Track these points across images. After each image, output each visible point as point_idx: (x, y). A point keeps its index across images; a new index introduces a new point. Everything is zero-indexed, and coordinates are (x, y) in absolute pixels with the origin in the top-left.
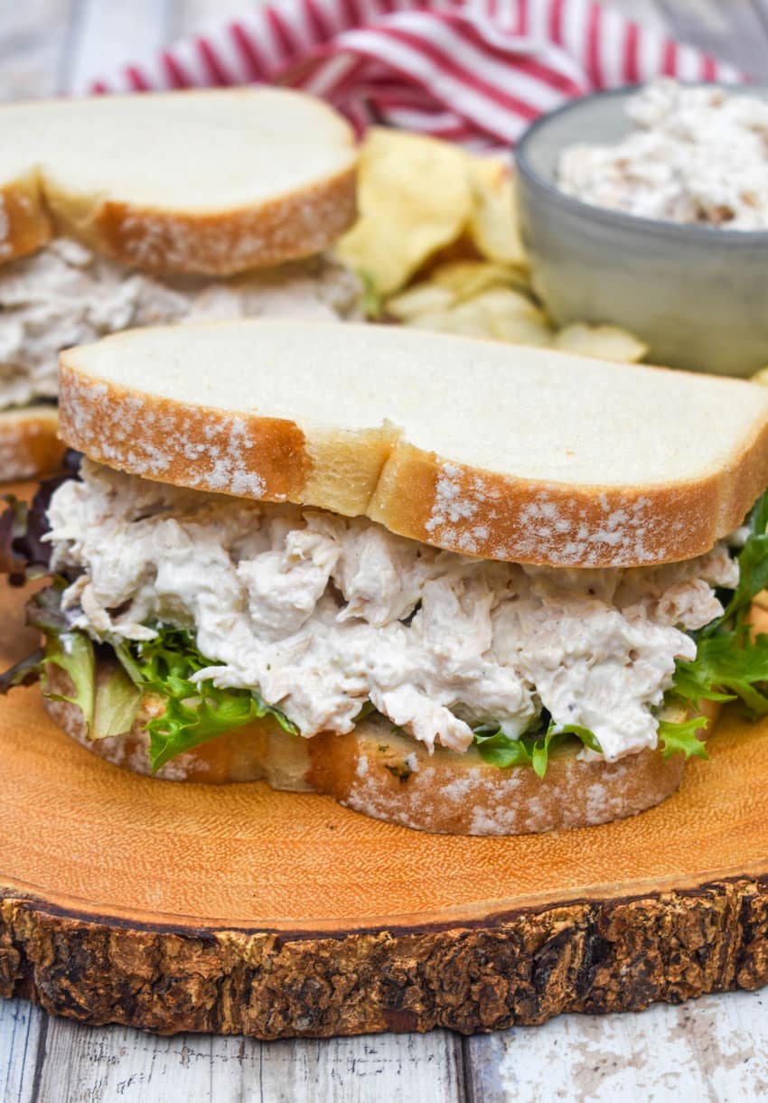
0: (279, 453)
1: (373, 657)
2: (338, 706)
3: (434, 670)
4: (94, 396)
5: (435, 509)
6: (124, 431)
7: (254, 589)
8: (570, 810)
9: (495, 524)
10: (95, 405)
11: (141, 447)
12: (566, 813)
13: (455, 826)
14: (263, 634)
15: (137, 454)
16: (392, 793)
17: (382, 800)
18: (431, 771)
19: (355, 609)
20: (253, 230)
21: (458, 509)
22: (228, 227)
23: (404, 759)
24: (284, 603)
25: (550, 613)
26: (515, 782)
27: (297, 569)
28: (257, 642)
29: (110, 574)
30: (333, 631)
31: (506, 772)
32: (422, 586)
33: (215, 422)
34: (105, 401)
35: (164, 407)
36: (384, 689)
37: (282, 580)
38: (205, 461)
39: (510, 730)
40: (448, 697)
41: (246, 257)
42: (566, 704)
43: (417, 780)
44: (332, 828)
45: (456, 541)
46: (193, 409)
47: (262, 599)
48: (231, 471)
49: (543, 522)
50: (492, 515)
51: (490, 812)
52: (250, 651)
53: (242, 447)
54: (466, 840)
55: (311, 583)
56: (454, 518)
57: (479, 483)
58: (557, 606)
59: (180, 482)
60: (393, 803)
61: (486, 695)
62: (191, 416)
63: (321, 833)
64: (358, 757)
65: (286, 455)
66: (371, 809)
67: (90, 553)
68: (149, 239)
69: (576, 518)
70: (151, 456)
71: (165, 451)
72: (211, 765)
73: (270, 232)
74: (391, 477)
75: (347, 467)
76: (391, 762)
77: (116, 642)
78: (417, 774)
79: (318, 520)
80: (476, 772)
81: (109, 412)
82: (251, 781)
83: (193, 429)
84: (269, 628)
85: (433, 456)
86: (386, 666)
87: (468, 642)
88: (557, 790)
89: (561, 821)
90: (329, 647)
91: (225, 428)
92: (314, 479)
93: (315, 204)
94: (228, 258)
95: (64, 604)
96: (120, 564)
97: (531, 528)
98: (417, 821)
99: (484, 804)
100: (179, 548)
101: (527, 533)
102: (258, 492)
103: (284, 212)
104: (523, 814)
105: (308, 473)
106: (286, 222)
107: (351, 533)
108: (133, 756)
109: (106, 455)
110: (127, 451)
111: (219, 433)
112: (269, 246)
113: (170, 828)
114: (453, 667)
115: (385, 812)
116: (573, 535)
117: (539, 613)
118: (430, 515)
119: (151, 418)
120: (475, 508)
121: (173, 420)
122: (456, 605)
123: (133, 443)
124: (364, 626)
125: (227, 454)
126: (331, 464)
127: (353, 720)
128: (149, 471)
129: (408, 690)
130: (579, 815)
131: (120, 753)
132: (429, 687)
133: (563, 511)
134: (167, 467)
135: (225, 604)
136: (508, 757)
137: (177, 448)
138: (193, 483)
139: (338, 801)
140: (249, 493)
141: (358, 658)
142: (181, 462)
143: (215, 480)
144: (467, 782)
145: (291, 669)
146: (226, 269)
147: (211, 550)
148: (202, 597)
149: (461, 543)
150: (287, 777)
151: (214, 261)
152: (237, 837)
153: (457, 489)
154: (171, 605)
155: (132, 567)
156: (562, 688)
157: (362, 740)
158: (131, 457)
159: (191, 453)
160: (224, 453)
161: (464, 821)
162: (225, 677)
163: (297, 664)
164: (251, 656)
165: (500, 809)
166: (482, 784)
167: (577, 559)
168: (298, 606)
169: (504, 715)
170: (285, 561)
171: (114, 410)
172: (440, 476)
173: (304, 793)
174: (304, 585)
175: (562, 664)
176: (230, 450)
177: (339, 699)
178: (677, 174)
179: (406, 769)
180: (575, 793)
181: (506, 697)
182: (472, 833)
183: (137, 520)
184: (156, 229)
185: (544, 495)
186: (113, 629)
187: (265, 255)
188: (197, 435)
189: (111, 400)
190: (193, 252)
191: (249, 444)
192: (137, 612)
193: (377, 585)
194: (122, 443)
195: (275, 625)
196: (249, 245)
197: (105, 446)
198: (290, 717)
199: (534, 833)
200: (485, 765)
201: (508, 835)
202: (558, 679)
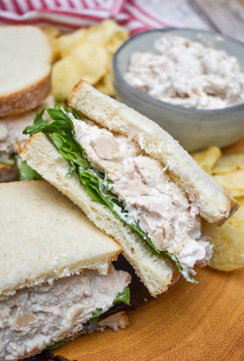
20: (7, 103)
93: (31, 92)
112: (13, 108)
178: (169, 79)
187: (12, 111)
196: (5, 108)
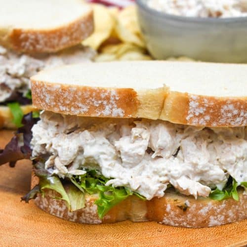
0: (129, 100)
1: (169, 168)
2: (159, 187)
3: (193, 169)
4: (55, 89)
5: (189, 112)
6: (69, 100)
7: (122, 150)
8: (241, 213)
9: (212, 114)
10: (56, 93)
11: (76, 105)
12: (240, 215)
13: (204, 224)
14: (127, 166)
15: (75, 107)
16: (181, 216)
17: (176, 219)
18: (195, 206)
19: (158, 153)
21: (199, 111)
22: (58, 33)
23: (184, 203)
24: (134, 154)
25: (226, 145)
26: (223, 206)
27: (137, 141)
28: (125, 169)
29: (67, 153)
30: (150, 161)
31: (220, 202)
32: (180, 142)
33: (104, 92)
34: (60, 90)
35: (85, 89)
36: (175, 178)
37: (132, 146)
38: (102, 106)
39: (220, 187)
40: (198, 178)
41: (64, 44)
42: (239, 175)
43: (190, 210)
44: (160, 232)
45: (198, 122)
46: (96, 89)
47: (126, 153)
48: (111, 109)
49: (229, 111)
50: (211, 111)
51: (216, 217)
52: (123, 172)
53: (115, 100)
54: (208, 229)
55: (144, 145)
56: (197, 114)
57: (206, 101)
58: (228, 143)
59: (93, 115)
60: (181, 220)
61: (212, 175)
62: (95, 91)
63: (157, 234)
64: (166, 204)
65: (131, 101)
66: (172, 223)
67: (56, 147)
68: (30, 41)
69: (240, 109)
70: (81, 107)
71: (86, 105)
72: (111, 216)
73: (72, 34)
74: (169, 104)
75: (153, 102)
76: (179, 205)
77: (70, 177)
78: (189, 207)
79: (140, 123)
80: (210, 203)
81: (62, 94)
82: (124, 221)
83: (96, 96)
84: (129, 163)
85: (186, 94)
86: (176, 170)
87: (202, 158)
88: (237, 206)
89: (238, 218)
90: (151, 168)
91: (109, 94)
92: (141, 108)
93: (84, 23)
94: (58, 45)
95: (46, 167)
96: (70, 148)
97: (225, 114)
98: (190, 224)
99: (214, 215)
100: (91, 140)
101: (223, 116)
102: (122, 115)
103: (76, 27)
104: (227, 217)
105: (139, 107)
106: (77, 30)
107: (152, 127)
108: (81, 217)
109: (62, 110)
110: (71, 107)
111: (106, 96)
112: (71, 39)
113: (104, 239)
114: (200, 167)
115: (178, 223)
116: (239, 115)
117: (223, 146)
118: (187, 114)
119: (80, 94)
120: (205, 110)
121: (89, 93)
122: (195, 146)
123: (73, 104)
124: (161, 159)
125: (110, 103)
126: (148, 102)
127: (164, 192)
128: (80, 113)
129: (184, 178)
130: (244, 215)
131: (75, 217)
132: (191, 176)
133: (235, 107)
134: (87, 110)
135: (110, 158)
136: (220, 197)
137: (91, 103)
138: (98, 115)
139: (158, 223)
140: (119, 116)
141: (164, 169)
142: (92, 108)
143: (106, 113)
144: (207, 208)
145: (139, 177)
146: (57, 49)
147: (101, 139)
148: (102, 156)
149: (200, 123)
150: (139, 216)
151: (53, 47)
152: (129, 239)
153: (197, 104)
154: (89, 161)
155: (75, 149)
156: (237, 170)
157: (167, 198)
158: (73, 109)
159: (96, 104)
160: (109, 103)
161: (207, 222)
162: (117, 182)
163: (140, 175)
164: (124, 174)
165: (219, 216)
166: (213, 208)
167: (240, 123)
168: (140, 154)
169: (218, 182)
170: (132, 139)
171: (64, 93)
172: (190, 100)
173: (144, 222)
174: (141, 146)
175: (236, 162)
176: (111, 101)
177: (159, 185)
178: (200, 2)
179: (186, 206)
180: (243, 207)
181: (219, 175)
182: (210, 226)
183: (68, 134)
184: (33, 37)
185: (229, 102)
186: (69, 172)
187: (70, 43)
188: (98, 98)
189: (62, 90)
190: (46, 44)
191: (117, 98)
192: (76, 165)
193: (165, 143)
194: (68, 105)
195: (131, 162)
196: (65, 39)
197: (61, 107)
198: (141, 194)
199: (230, 223)
200: (213, 201)
201: (222, 225)
202: (235, 167)
